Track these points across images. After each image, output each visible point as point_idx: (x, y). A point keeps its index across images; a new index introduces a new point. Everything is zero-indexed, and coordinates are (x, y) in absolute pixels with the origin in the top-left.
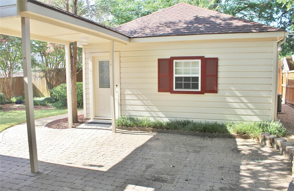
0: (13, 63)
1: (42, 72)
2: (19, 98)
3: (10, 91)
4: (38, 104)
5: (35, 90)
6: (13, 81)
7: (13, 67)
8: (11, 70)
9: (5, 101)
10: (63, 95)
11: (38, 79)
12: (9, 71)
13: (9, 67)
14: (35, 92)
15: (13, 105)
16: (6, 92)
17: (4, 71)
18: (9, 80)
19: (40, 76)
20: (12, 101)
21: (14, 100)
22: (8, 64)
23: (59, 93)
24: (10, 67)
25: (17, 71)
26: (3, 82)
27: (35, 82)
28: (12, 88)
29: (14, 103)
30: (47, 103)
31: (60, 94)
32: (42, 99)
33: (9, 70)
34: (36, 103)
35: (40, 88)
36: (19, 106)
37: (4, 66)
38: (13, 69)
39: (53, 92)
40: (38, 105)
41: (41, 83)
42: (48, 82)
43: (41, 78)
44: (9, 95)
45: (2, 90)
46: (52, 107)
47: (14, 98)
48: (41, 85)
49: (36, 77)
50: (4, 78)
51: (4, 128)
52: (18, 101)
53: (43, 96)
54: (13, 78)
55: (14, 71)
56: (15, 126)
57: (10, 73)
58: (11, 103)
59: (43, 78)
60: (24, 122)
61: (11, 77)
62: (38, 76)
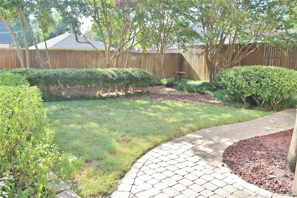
0: (167, 36)
1: (200, 49)
2: (170, 80)
3: (161, 70)
4: (195, 90)
5: (189, 70)
6: (165, 58)
7: (167, 40)
8: (164, 43)
9: (154, 81)
10: (240, 85)
11: (195, 57)
12: (162, 45)
13: (162, 41)
14: (189, 72)
15: (162, 88)
16: (157, 70)
17: (156, 45)
18: (161, 56)
19: (197, 53)
20: (163, 83)
21: (165, 81)
22: (162, 37)
23: (231, 81)
24: (163, 39)
25: (170, 45)
26: (154, 58)
27: (190, 60)
28: (164, 66)
29: (164, 85)
30: (206, 90)
31: (233, 83)
32: (198, 83)
33: (162, 43)
34: (191, 89)
35: (196, 69)
36: (170, 91)
37: (156, 39)
38: (166, 42)
39: (222, 78)
40: (194, 92)
41: (197, 62)
42: (209, 62)
43: (199, 55)
44: (160, 75)
45: (152, 68)
46: (214, 100)
47: (165, 79)
48: (197, 64)
49: (192, 54)
50: (156, 54)
51: (141, 152)
52: (169, 83)
53: (200, 80)
54: (166, 54)
55: (168, 46)
56: (164, 145)
57: (162, 48)
58: (161, 85)
59: (200, 56)
60: (178, 135)
61: (164, 52)
62: (195, 54)
